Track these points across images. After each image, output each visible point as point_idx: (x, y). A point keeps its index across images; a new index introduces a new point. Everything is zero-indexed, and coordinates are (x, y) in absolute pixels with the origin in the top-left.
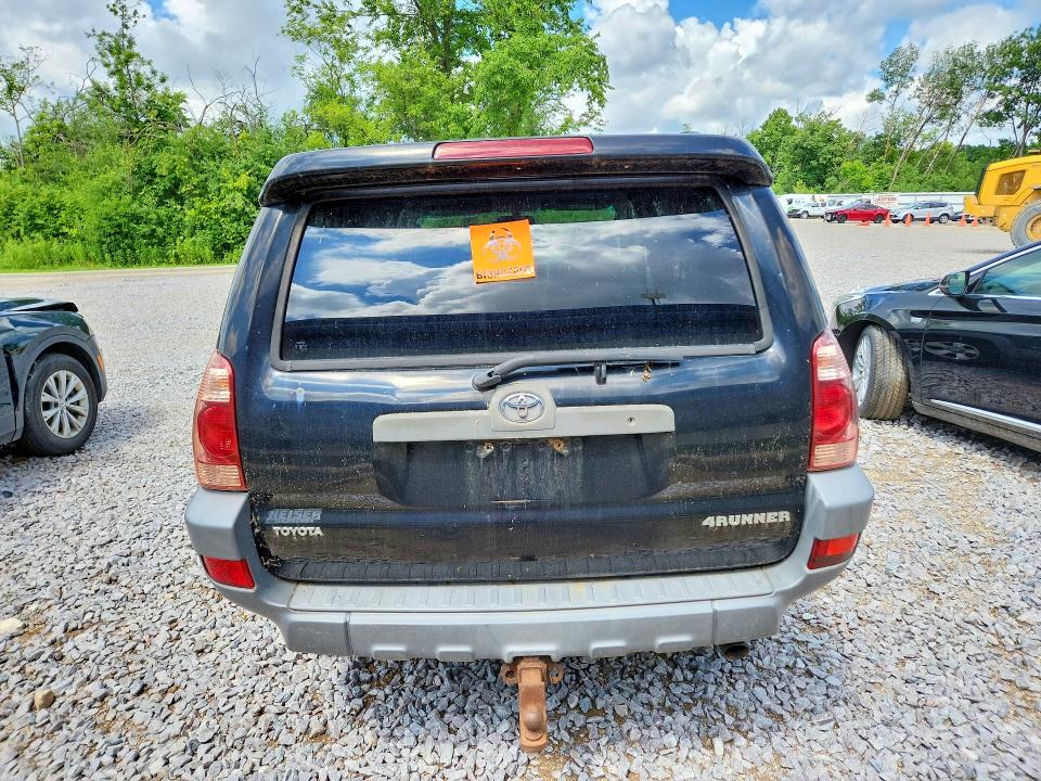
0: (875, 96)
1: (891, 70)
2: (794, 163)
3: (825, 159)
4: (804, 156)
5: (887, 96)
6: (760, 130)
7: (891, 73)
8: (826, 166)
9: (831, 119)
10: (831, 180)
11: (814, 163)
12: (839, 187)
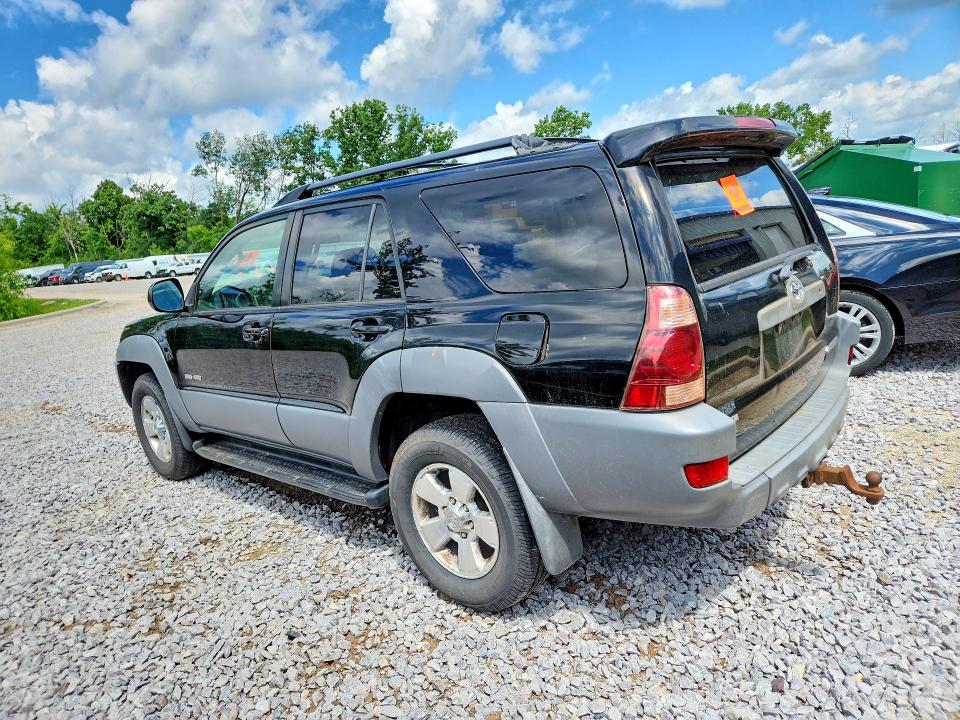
0: (198, 171)
1: (206, 150)
2: (141, 229)
3: (171, 225)
4: (149, 223)
5: (209, 172)
6: (93, 200)
7: (207, 153)
8: (172, 231)
9: (165, 190)
10: (181, 243)
11: (162, 229)
12: (190, 247)
